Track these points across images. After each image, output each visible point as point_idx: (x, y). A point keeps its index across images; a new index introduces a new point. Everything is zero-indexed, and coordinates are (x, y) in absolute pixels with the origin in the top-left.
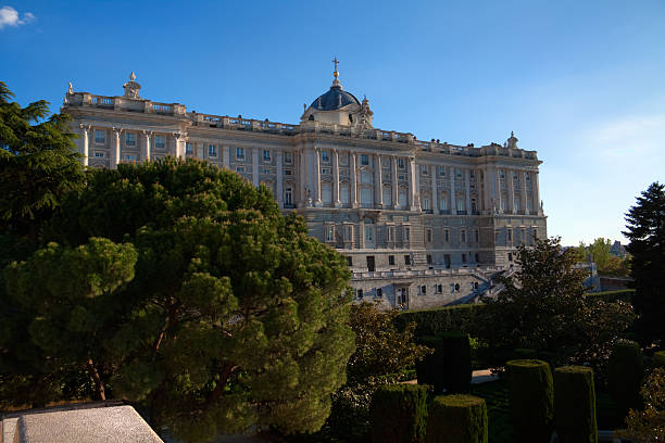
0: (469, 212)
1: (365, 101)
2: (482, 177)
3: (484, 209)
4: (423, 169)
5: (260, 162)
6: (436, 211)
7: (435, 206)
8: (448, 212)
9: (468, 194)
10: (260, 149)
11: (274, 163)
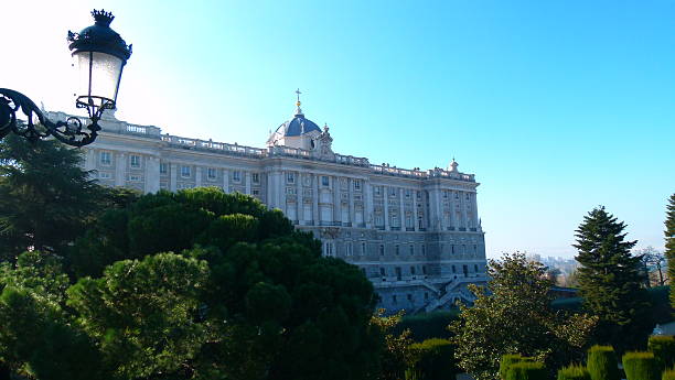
0: (417, 229)
1: (327, 129)
2: (428, 197)
3: (429, 226)
4: (377, 190)
5: (230, 182)
6: (388, 229)
7: (387, 223)
8: (398, 229)
9: (415, 212)
10: (230, 170)
11: (243, 184)
